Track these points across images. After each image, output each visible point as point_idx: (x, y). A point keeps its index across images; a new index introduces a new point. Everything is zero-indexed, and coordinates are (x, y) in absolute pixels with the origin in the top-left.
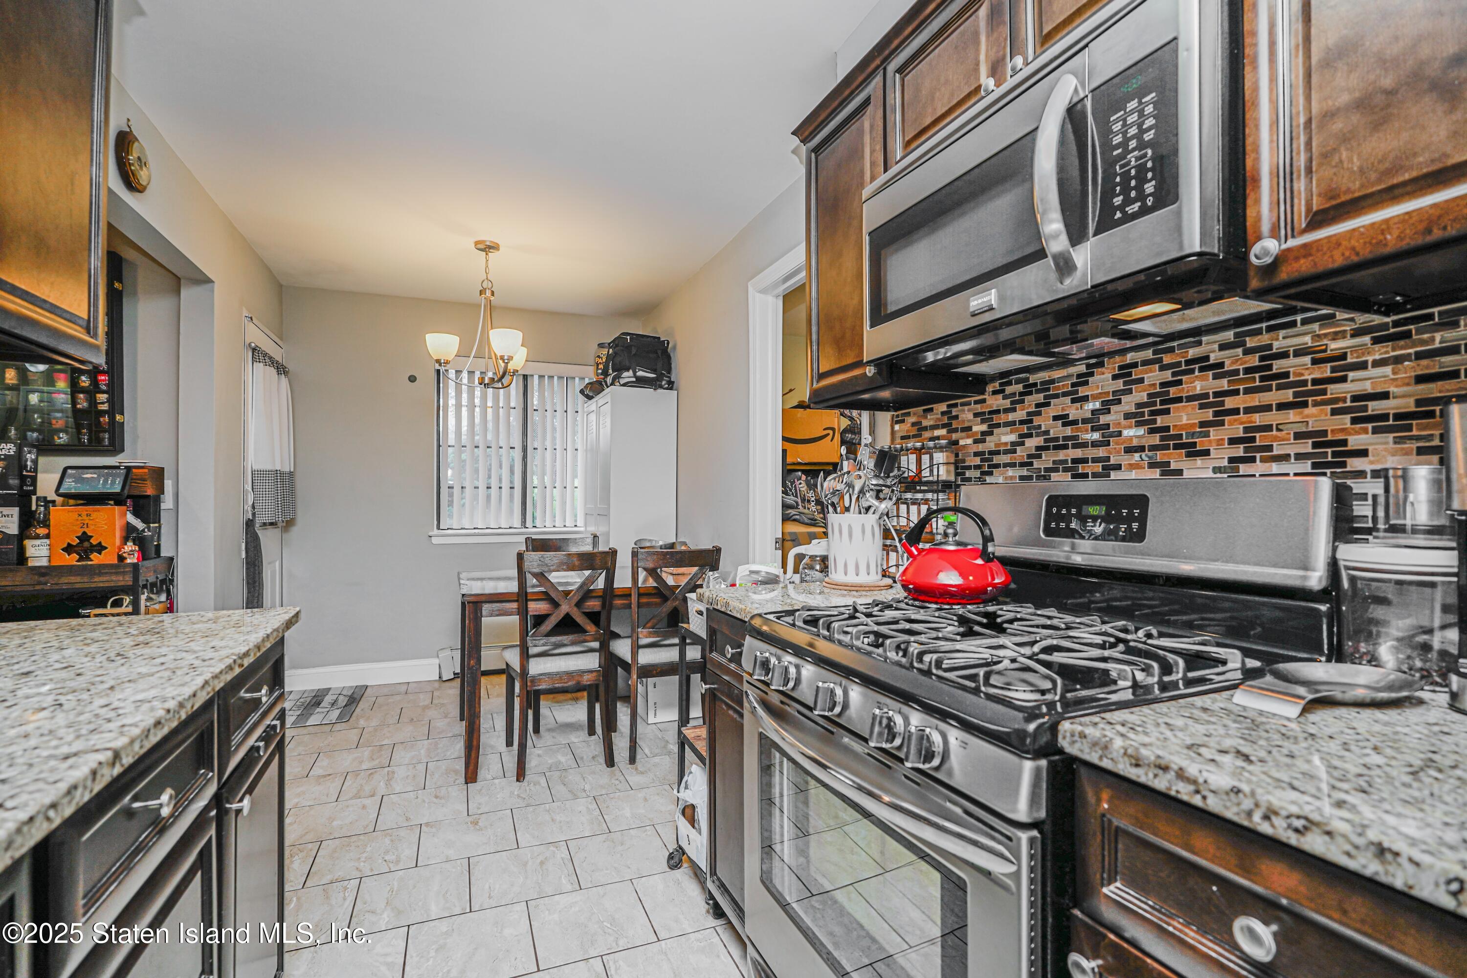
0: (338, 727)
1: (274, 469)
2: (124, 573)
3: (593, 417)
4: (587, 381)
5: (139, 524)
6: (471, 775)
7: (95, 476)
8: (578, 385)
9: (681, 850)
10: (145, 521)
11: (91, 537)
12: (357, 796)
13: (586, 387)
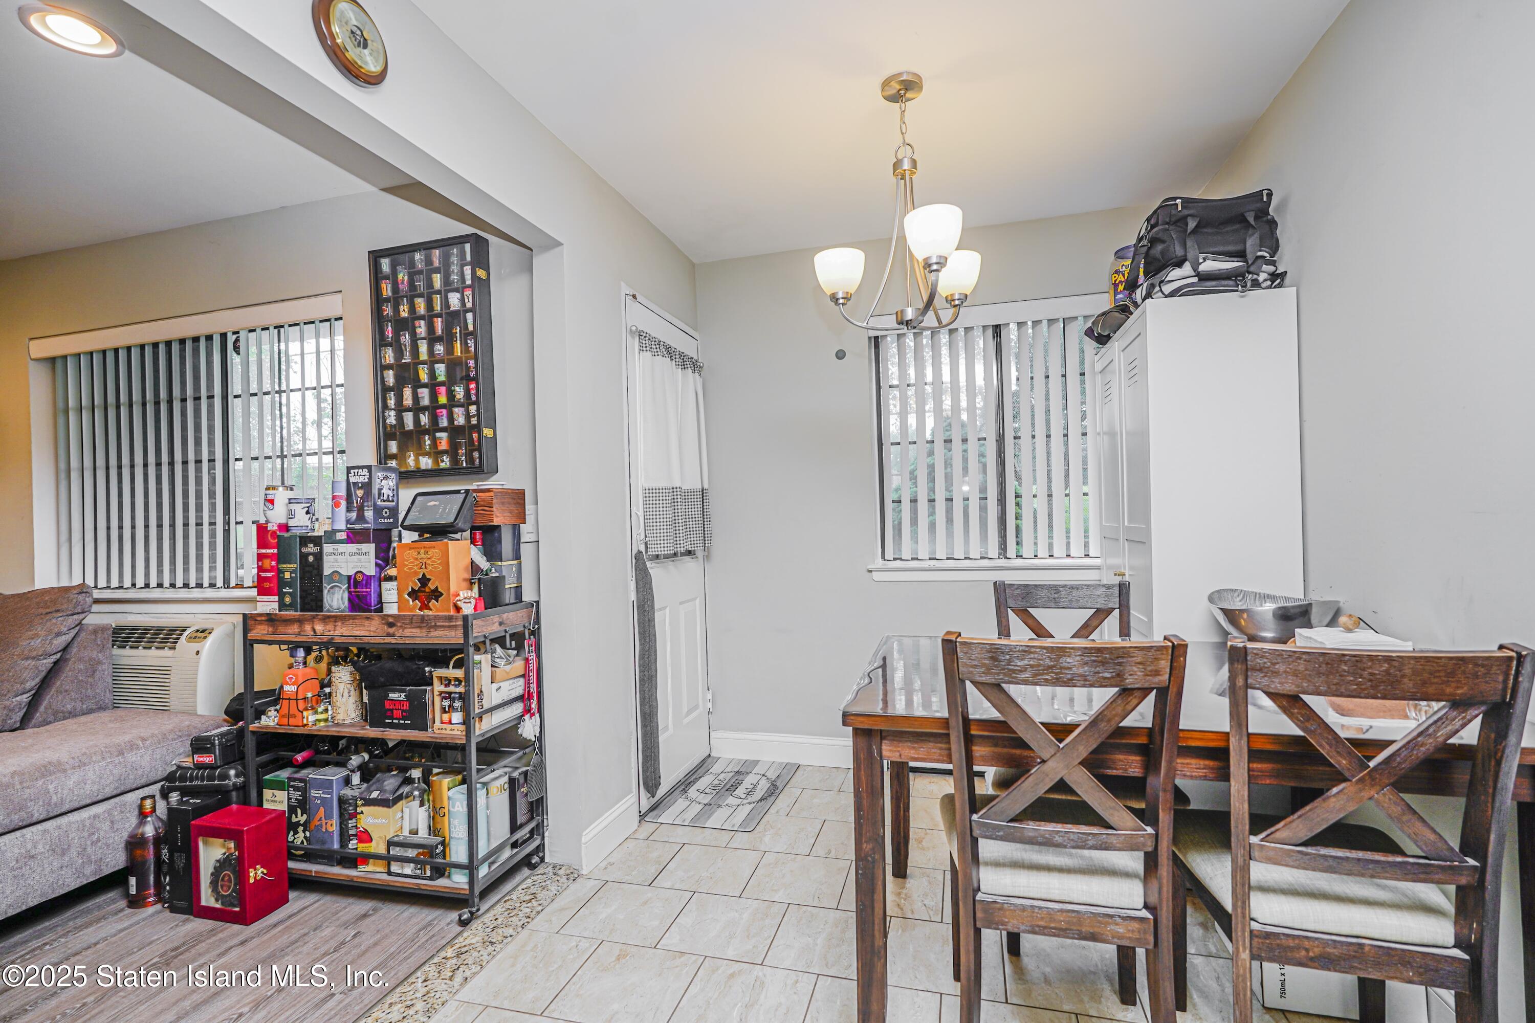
0: (737, 840)
1: (670, 486)
7: (437, 503)
11: (429, 580)
13: (1097, 323)
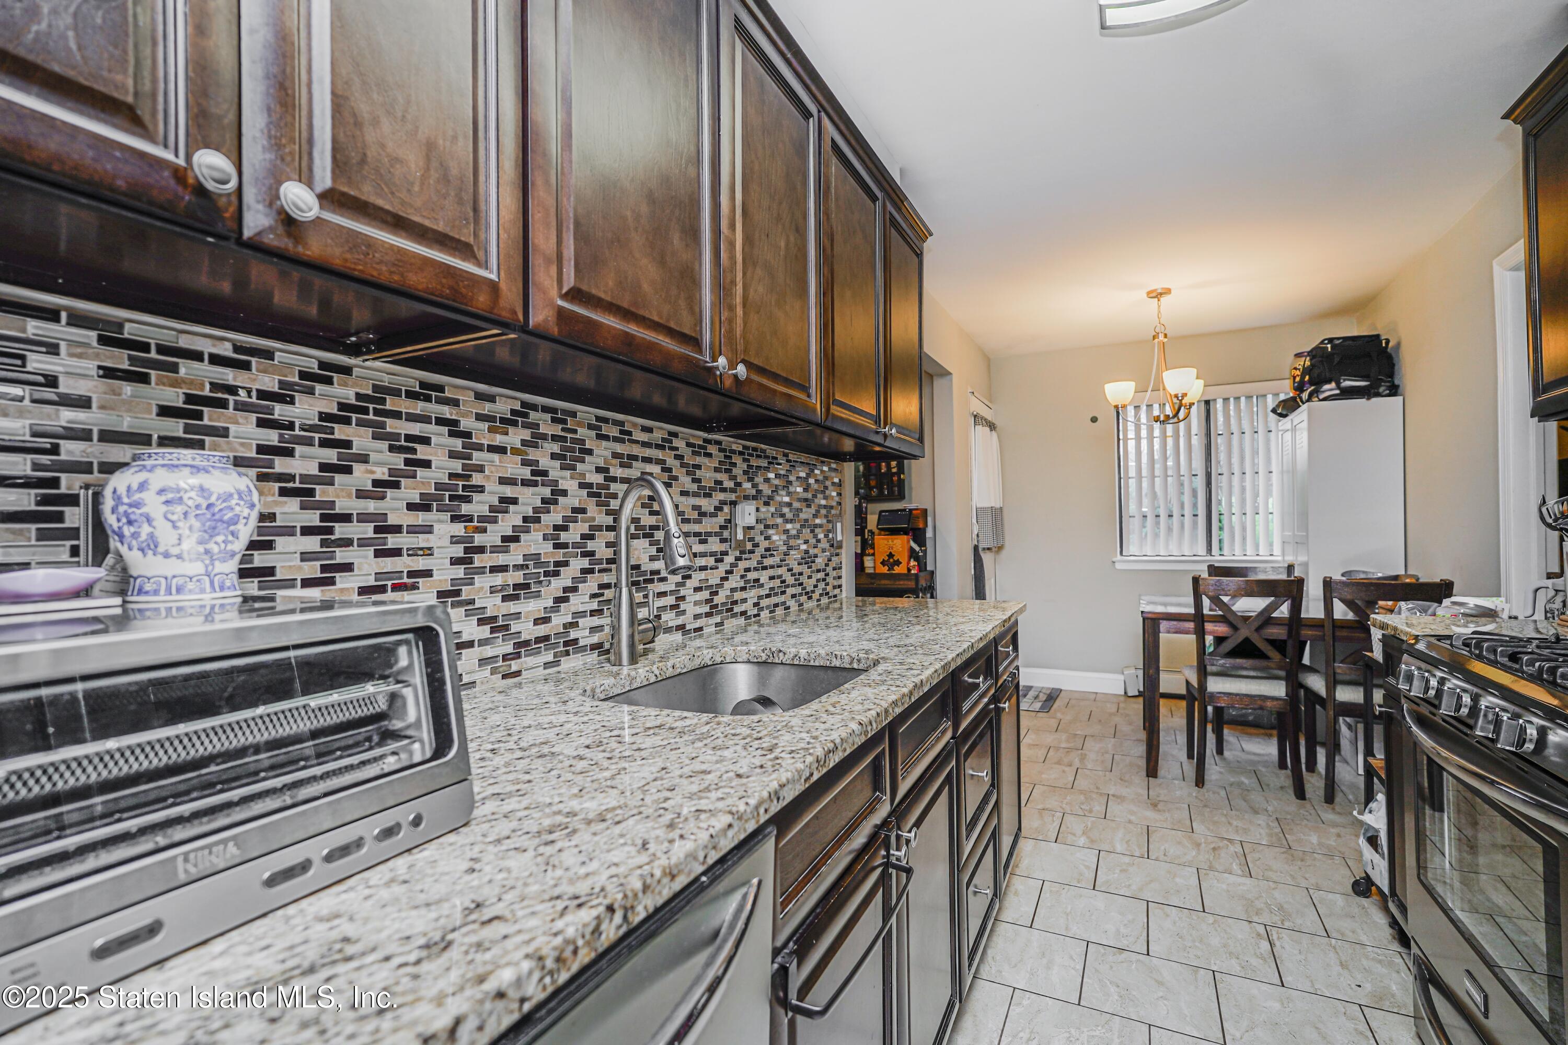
0: (1040, 715)
1: (990, 506)
2: (910, 580)
3: (1288, 436)
4: (1282, 397)
5: (917, 548)
6: (1152, 771)
8: (1271, 402)
9: (1368, 878)
10: (920, 546)
11: (894, 555)
12: (1059, 763)
13: (1278, 406)
